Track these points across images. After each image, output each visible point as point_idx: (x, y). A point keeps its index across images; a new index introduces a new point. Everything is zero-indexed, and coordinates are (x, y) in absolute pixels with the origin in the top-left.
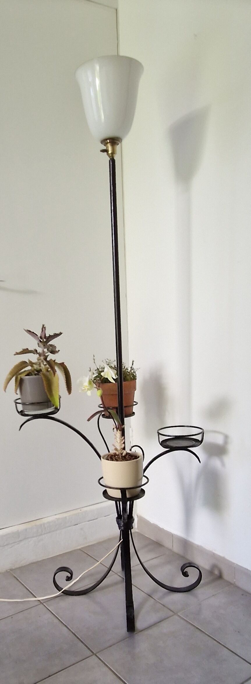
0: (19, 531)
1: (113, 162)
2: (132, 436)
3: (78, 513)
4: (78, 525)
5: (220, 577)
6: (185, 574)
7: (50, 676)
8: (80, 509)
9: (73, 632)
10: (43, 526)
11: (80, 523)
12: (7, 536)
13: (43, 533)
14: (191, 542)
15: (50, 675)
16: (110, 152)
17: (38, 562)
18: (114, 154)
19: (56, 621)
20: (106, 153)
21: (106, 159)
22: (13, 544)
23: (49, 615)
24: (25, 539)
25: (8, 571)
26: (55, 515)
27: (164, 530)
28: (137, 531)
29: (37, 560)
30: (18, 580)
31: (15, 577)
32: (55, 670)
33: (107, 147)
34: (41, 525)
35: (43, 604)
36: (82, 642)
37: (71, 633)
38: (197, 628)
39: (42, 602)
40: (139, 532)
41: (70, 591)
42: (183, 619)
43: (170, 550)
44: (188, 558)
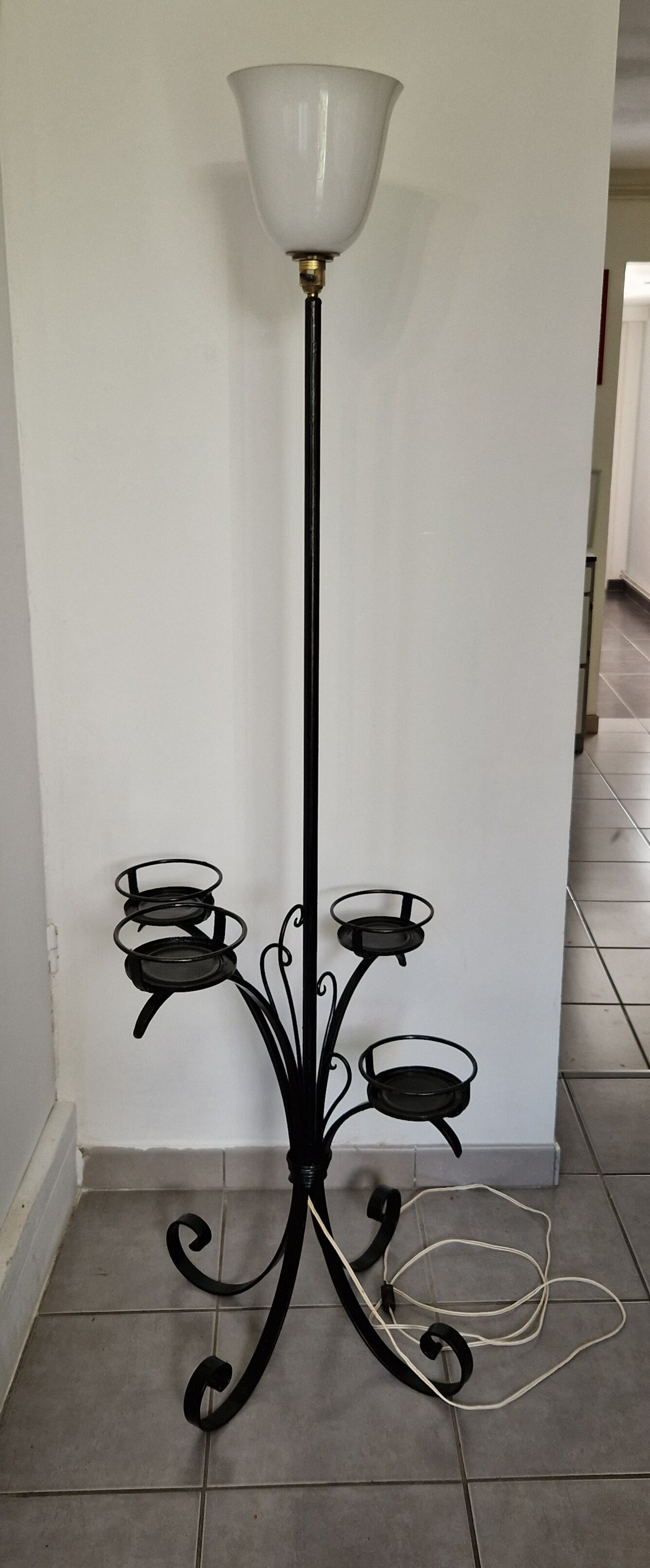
35: (210, 1489)
36: (413, 1483)
37: (367, 1488)
38: (498, 1303)
39: (201, 1486)
40: (91, 1190)
41: (208, 1416)
42: (455, 1304)
43: (218, 1191)
44: (277, 1187)
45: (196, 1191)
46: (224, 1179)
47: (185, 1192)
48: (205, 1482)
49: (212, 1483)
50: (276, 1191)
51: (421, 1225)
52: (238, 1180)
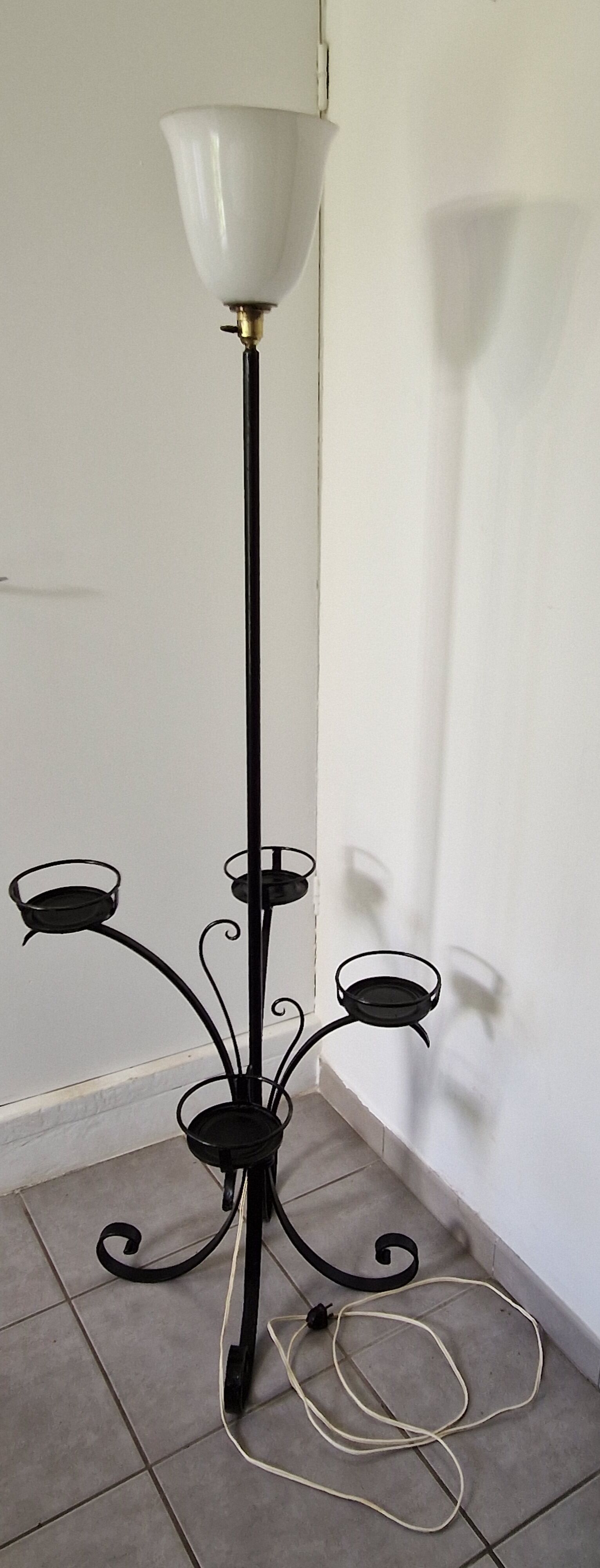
0: (42, 1111)
1: (252, 359)
2: (318, 896)
3: (183, 1065)
4: (183, 1087)
5: (466, 1251)
6: (383, 1257)
7: (40, 1526)
8: (188, 1053)
9: (118, 1394)
10: (97, 1097)
11: (186, 1084)
12: (15, 1122)
13: (98, 1112)
14: (418, 1158)
15: (42, 1522)
16: (245, 334)
17: (85, 1169)
18: (256, 339)
19: (88, 1357)
20: (236, 334)
21: (236, 347)
22: (29, 1138)
23: (76, 1339)
24: (56, 1125)
25: (17, 1192)
26: (131, 1068)
27: (368, 1110)
28: (319, 1091)
29: (82, 1166)
30: (31, 1221)
31: (27, 1213)
32: (57, 1506)
33: (239, 322)
34: (94, 1095)
35: (70, 1303)
36: (130, 1428)
37: (112, 1398)
38: (383, 1406)
39: (70, 1297)
40: (322, 1094)
41: (136, 1269)
42: (359, 1374)
43: (378, 1157)
44: (409, 1186)
45: (367, 1144)
46: (383, 1150)
47: (361, 1139)
48: (72, 1298)
49: (75, 1302)
50: (408, 1189)
51: (445, 1304)
52: (390, 1158)
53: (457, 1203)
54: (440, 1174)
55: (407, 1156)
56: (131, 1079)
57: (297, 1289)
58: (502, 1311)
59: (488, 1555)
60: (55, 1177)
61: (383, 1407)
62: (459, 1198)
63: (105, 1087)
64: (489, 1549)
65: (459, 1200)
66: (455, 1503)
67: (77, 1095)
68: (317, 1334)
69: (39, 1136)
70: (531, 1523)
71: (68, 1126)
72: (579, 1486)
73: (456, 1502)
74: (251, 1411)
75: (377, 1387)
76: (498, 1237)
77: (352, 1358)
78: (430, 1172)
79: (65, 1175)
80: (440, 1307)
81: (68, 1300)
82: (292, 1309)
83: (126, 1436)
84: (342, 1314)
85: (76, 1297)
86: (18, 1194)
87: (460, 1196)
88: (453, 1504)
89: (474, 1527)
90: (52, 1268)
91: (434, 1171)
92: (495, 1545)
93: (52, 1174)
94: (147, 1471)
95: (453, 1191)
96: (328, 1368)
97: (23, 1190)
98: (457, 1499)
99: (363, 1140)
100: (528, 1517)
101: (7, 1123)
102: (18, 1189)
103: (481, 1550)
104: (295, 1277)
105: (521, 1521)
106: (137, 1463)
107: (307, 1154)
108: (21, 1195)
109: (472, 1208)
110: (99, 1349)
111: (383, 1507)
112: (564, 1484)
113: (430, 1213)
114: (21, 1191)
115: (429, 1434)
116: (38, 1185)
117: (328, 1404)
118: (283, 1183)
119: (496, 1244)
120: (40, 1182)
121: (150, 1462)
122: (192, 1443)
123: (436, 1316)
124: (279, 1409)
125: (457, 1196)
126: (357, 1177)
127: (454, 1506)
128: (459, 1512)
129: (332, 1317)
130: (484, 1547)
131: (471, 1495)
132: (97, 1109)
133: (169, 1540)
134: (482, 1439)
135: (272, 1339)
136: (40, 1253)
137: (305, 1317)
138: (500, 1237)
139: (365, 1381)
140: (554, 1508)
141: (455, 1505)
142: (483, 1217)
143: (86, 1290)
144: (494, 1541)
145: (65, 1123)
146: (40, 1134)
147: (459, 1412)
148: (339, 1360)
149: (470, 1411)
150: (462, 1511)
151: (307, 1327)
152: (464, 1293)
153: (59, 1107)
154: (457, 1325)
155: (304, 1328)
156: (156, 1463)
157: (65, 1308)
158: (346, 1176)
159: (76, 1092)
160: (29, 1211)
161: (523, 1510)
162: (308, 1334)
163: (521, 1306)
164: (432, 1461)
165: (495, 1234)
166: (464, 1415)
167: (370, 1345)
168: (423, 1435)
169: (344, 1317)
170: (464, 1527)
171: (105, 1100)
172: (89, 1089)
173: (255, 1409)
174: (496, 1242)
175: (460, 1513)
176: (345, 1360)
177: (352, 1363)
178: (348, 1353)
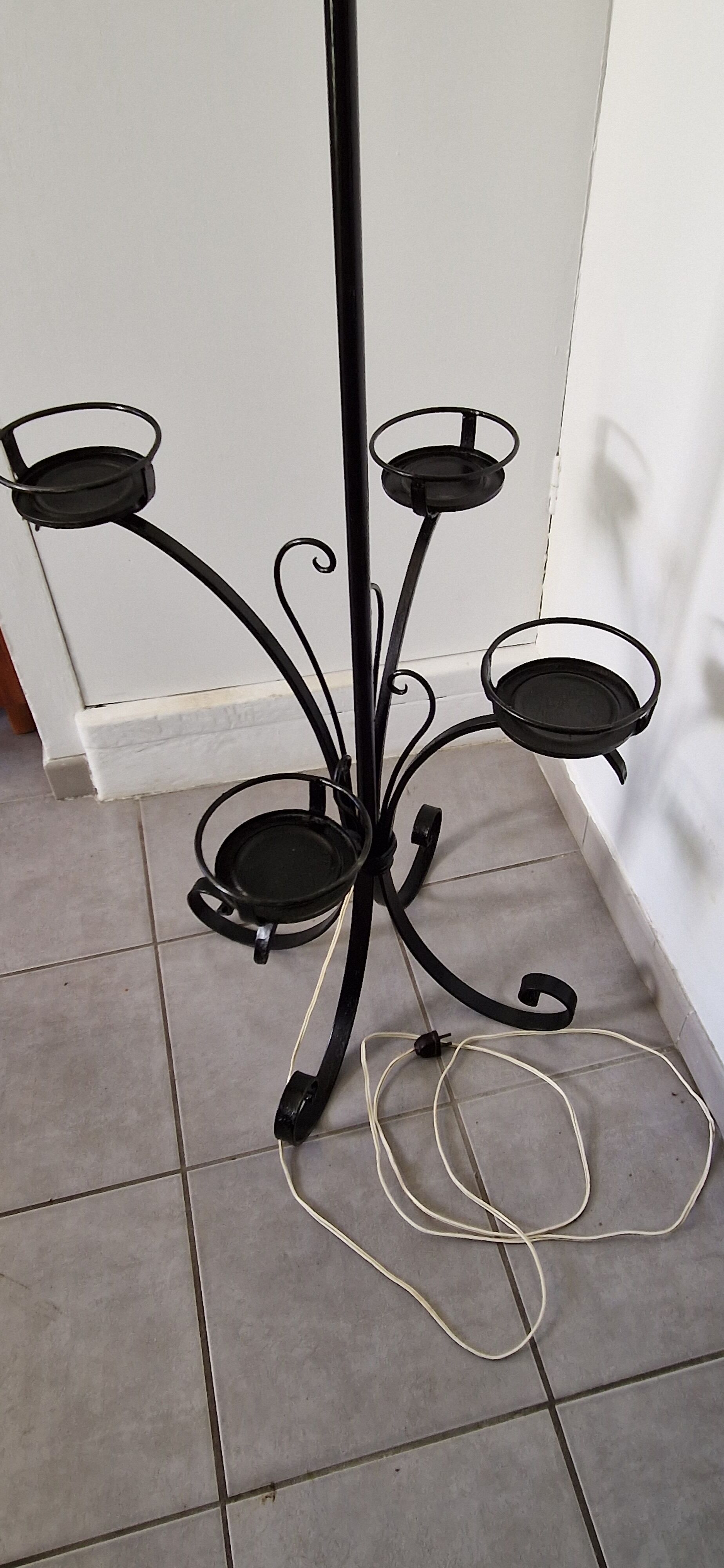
0: (159, 719)
2: (557, 487)
5: (652, 1003)
6: (529, 994)
7: (51, 1202)
12: (124, 726)
13: (231, 727)
14: (618, 871)
15: (54, 1199)
19: (157, 1019)
22: (145, 744)
23: (150, 993)
24: (179, 735)
25: (137, 798)
27: (575, 789)
30: (142, 838)
31: (140, 827)
32: (75, 1184)
34: (225, 708)
35: (156, 948)
36: (177, 1117)
37: (168, 1074)
38: (479, 1180)
39: (158, 941)
42: (462, 1129)
43: (577, 846)
44: (604, 896)
46: (583, 841)
48: (160, 943)
49: (161, 948)
50: (602, 900)
51: (600, 1066)
52: (588, 852)
53: (653, 945)
54: (641, 899)
55: (607, 861)
56: (273, 695)
57: (419, 997)
58: (674, 1095)
59: (547, 1411)
60: (182, 788)
61: (477, 1177)
62: (657, 941)
63: (240, 701)
64: (551, 1403)
65: (657, 944)
66: (528, 1329)
67: (203, 706)
68: (425, 1062)
69: (160, 744)
70: (617, 1389)
71: (194, 737)
72: (699, 1360)
73: (528, 1331)
74: (317, 1136)
75: (477, 1151)
76: (693, 1009)
77: (458, 1105)
78: (630, 895)
79: (194, 789)
80: (592, 1067)
81: (155, 943)
82: (403, 1023)
83: (169, 1124)
84: (462, 1046)
85: (164, 942)
86: (138, 800)
87: (659, 938)
88: (525, 1333)
89: (541, 1368)
90: (148, 899)
91: (635, 895)
92: (561, 1400)
93: (179, 784)
94: (179, 1175)
95: (652, 929)
96: (425, 1109)
97: (144, 797)
98: (531, 1327)
99: (564, 819)
100: (615, 1379)
101: (116, 726)
102: (138, 795)
103: (541, 1401)
104: (421, 982)
105: (606, 1382)
106: (171, 1161)
107: (486, 823)
108: (141, 802)
109: (671, 960)
110: (171, 1013)
111: (434, 1306)
112: (680, 1353)
113: (621, 938)
114: (142, 798)
115: (520, 1233)
116: (162, 794)
117: (410, 1156)
118: (444, 854)
119: (687, 1016)
120: (164, 792)
121: (187, 1165)
122: (239, 1156)
123: (583, 1080)
124: (351, 1143)
125: (655, 937)
126: (540, 869)
127: (526, 1334)
128: (529, 1343)
129: (449, 1047)
130: (546, 1398)
131: (550, 1326)
132: (230, 723)
133: (180, 1265)
134: (589, 1258)
135: (361, 1062)
136: (141, 879)
137: (417, 1036)
138: (697, 1011)
139: (464, 1136)
140: (655, 1378)
141: (526, 1332)
142: (681, 976)
143: (177, 937)
144: (562, 1395)
145: (190, 734)
146: (158, 742)
147: (572, 1216)
148: (440, 1103)
149: (586, 1216)
150: (533, 1343)
151: (415, 1052)
152: (629, 1058)
153: (180, 716)
154: (606, 1099)
155: (408, 1054)
156: (193, 1168)
157: (149, 952)
158: (527, 863)
159: (202, 702)
160: (143, 824)
161: (612, 1368)
162: (411, 1061)
163: (702, 1098)
164: (516, 1267)
165: (690, 1005)
166: (575, 1220)
167: (486, 1094)
168: (516, 1233)
169: (464, 1050)
170: (529, 1365)
171: (239, 716)
172: (218, 700)
173: (323, 1135)
174: (688, 1014)
175: (529, 1346)
176: (449, 1103)
177: (456, 1110)
178: (455, 1097)
